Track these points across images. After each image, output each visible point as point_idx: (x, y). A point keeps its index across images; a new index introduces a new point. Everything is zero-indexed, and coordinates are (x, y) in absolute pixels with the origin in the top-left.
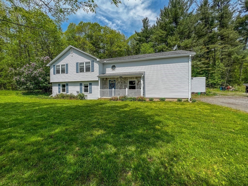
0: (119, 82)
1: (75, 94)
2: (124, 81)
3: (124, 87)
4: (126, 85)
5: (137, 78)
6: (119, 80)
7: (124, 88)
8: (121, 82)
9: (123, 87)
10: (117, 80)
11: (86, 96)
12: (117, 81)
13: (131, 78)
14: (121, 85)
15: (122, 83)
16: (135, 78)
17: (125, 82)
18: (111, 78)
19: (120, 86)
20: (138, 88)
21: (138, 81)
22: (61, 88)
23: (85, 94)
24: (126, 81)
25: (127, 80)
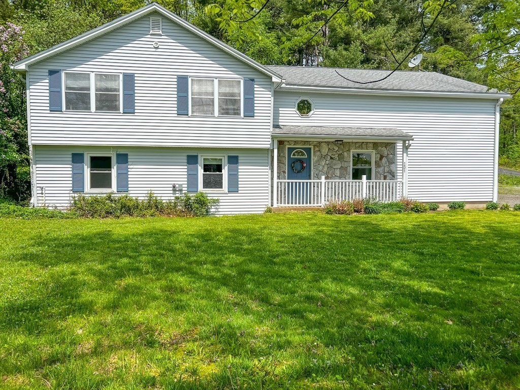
0: (323, 157)
1: (166, 196)
2: (339, 155)
3: (340, 173)
4: (346, 165)
5: (375, 145)
6: (325, 150)
7: (338, 175)
8: (329, 157)
9: (338, 172)
10: (317, 149)
11: (216, 202)
12: (318, 153)
13: (362, 145)
14: (330, 167)
15: (331, 158)
16: (371, 145)
17: (341, 158)
18: (296, 142)
19: (326, 169)
20: (379, 176)
21: (379, 156)
22: (87, 172)
23: (211, 193)
24: (345, 154)
25: (349, 150)
